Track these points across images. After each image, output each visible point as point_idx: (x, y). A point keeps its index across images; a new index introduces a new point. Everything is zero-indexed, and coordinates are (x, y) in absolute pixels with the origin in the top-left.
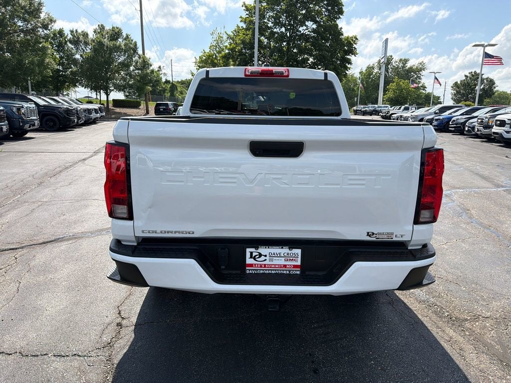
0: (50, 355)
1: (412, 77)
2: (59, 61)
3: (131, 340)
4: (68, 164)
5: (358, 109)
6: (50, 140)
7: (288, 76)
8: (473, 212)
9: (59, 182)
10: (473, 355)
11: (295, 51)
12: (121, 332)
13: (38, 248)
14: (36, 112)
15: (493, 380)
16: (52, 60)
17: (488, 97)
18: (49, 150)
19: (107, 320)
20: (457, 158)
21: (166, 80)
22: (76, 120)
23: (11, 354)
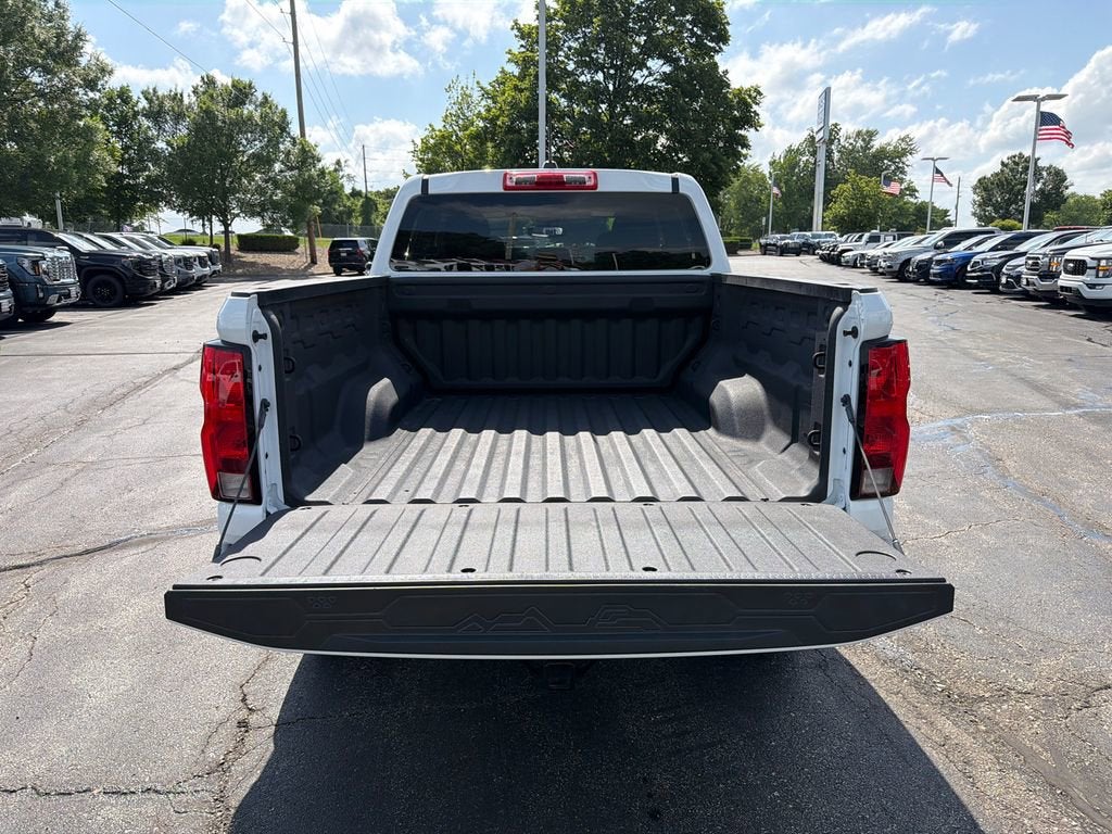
0: (95, 792)
1: (886, 169)
2: (122, 155)
3: (268, 755)
4: (140, 380)
5: (769, 241)
6: (104, 327)
7: (595, 187)
8: (1009, 463)
9: (121, 419)
10: (993, 775)
11: (628, 121)
12: (246, 740)
13: (74, 563)
14: (73, 268)
15: (1032, 826)
16: (106, 153)
17: (1053, 209)
18: (100, 349)
19: (218, 716)
20: (982, 345)
21: (353, 189)
22: (159, 283)
23: (14, 791)
